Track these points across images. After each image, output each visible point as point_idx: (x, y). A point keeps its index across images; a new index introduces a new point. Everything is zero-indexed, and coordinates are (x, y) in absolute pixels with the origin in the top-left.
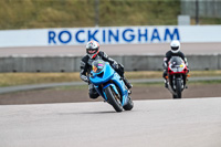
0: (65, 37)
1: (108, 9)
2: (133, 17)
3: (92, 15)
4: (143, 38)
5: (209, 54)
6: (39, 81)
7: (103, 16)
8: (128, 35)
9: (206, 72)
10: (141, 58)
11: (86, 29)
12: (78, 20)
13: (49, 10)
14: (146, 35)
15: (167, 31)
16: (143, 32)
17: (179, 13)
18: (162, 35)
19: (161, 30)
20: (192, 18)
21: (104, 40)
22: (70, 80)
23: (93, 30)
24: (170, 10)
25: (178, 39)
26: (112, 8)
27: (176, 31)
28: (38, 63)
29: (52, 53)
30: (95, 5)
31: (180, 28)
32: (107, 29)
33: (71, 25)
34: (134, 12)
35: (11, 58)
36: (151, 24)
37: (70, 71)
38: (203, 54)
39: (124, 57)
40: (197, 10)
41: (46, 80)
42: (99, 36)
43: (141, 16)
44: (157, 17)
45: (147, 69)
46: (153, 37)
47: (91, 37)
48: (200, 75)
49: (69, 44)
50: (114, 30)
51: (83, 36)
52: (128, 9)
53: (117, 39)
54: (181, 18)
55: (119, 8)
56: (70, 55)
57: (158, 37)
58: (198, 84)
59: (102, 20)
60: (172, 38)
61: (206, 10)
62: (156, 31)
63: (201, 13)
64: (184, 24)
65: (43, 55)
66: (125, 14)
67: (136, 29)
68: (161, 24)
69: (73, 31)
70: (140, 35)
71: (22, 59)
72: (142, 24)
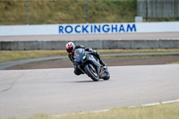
0: (69, 29)
1: (94, 13)
2: (108, 18)
3: (85, 16)
4: (114, 30)
5: (154, 39)
6: (54, 55)
7: (91, 17)
8: (105, 28)
9: (152, 50)
10: (113, 41)
11: (81, 25)
12: (76, 20)
13: (59, 13)
14: (116, 28)
15: (129, 26)
16: (114, 26)
17: (136, 15)
18: (125, 28)
19: (125, 25)
20: (143, 18)
21: (92, 31)
23: (85, 25)
24: (130, 14)
25: (135, 30)
26: (96, 12)
27: (134, 26)
28: (53, 45)
29: (61, 39)
30: (87, 11)
31: (137, 24)
32: (93, 25)
33: (72, 22)
34: (109, 15)
35: (36, 41)
36: (119, 22)
38: (150, 39)
39: (103, 41)
40: (147, 14)
41: (57, 54)
42: (89, 29)
43: (113, 17)
44: (123, 18)
45: (116, 48)
46: (120, 30)
47: (84, 29)
48: (148, 52)
49: (72, 33)
50: (97, 25)
51: (79, 29)
52: (105, 13)
53: (99, 30)
54: (137, 18)
55: (100, 12)
57: (123, 29)
58: (147, 57)
59: (90, 19)
60: (131, 30)
61: (152, 14)
62: (122, 26)
63: (149, 15)
64: (139, 22)
65: (55, 40)
66: (104, 16)
67: (110, 25)
68: (125, 22)
69: (74, 26)
70: (113, 28)
71: (43, 42)
72: (114, 22)
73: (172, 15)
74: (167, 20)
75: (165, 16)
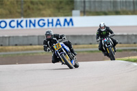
1: (29, 7)
2: (44, 12)
3: (19, 10)
4: (50, 25)
7: (26, 11)
8: (41, 23)
9: (90, 46)
11: (16, 20)
12: (11, 14)
14: (52, 23)
15: (66, 20)
16: (50, 21)
17: (73, 9)
18: (62, 23)
19: (62, 19)
20: (81, 12)
21: (27, 26)
22: (6, 51)
23: (20, 20)
24: (67, 7)
25: (72, 25)
26: (31, 6)
27: (71, 20)
30: (21, 5)
31: (74, 18)
32: (28, 19)
33: (7, 17)
34: (44, 9)
36: (56, 16)
37: (6, 45)
38: (88, 34)
39: (39, 36)
40: (85, 7)
42: (23, 24)
43: (49, 11)
44: (59, 12)
46: (57, 24)
47: (19, 24)
48: (86, 48)
49: (6, 28)
50: (33, 20)
51: (14, 24)
52: (41, 7)
53: (34, 25)
54: (74, 12)
55: (36, 6)
56: (6, 36)
57: (60, 24)
58: (85, 53)
59: (25, 14)
60: (68, 24)
61: (90, 7)
62: (58, 20)
63: (87, 9)
64: (76, 15)
66: (40, 10)
67: (46, 19)
68: (61, 16)
69: (8, 21)
70: (49, 23)
72: (50, 16)
73: (111, 9)
74: (105, 14)
75: (103, 10)
